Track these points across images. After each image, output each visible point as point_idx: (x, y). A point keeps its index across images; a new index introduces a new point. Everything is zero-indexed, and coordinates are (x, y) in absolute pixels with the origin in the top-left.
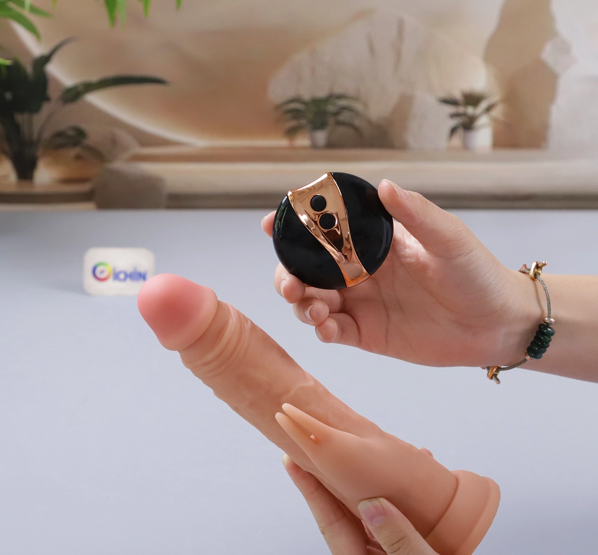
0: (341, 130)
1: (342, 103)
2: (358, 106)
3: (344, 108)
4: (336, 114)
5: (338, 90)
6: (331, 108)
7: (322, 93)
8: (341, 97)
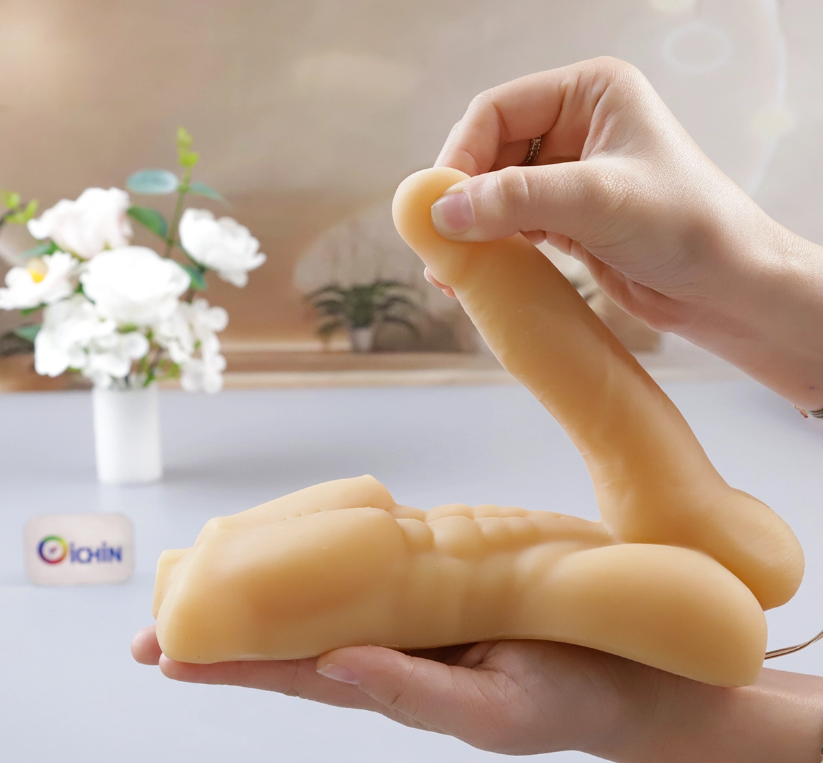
0: (392, 329)
1: (393, 292)
2: (413, 297)
3: (395, 299)
4: (385, 307)
5: (387, 275)
6: (378, 299)
7: (366, 279)
8: (390, 284)
